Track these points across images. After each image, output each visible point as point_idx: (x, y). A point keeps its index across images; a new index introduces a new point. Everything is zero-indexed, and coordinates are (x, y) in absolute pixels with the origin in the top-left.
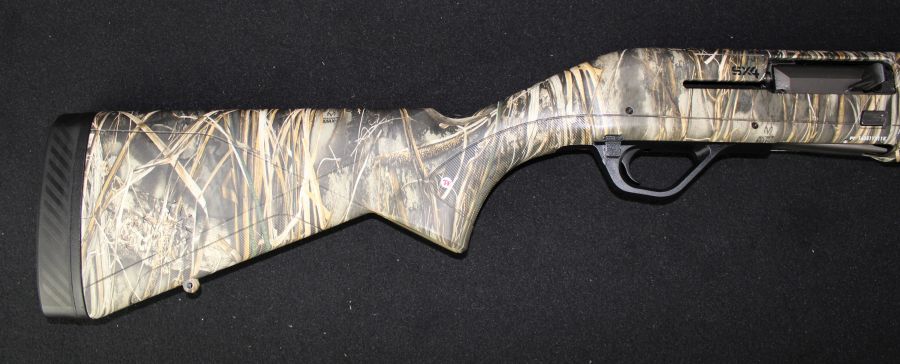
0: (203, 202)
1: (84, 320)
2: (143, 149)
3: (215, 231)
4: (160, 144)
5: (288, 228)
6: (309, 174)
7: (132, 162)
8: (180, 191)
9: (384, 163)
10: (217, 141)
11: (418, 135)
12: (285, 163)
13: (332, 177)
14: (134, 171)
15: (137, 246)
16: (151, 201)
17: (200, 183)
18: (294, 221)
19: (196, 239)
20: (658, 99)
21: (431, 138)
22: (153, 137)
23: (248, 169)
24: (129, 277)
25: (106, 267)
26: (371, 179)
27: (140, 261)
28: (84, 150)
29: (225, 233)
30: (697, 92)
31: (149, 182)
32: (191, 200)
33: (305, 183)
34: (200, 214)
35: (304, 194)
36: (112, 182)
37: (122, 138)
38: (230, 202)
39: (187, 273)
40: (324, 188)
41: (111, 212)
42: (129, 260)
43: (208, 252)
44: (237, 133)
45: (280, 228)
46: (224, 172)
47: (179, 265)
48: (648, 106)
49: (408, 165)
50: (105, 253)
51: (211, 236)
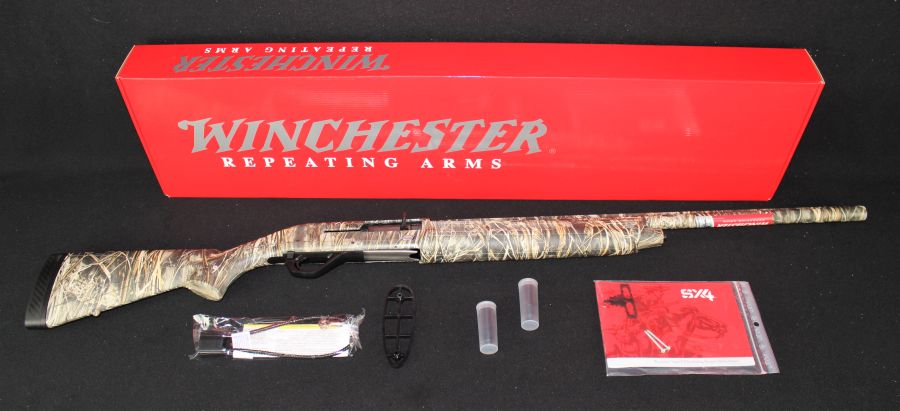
0: (109, 277)
1: (45, 328)
2: (88, 260)
3: (112, 287)
4: (96, 259)
5: (145, 287)
6: (158, 267)
7: (82, 264)
8: (101, 273)
9: (191, 263)
10: (122, 258)
11: (208, 255)
12: (149, 263)
13: (167, 268)
14: (82, 267)
15: (75, 293)
16: (87, 277)
17: (110, 270)
18: (148, 284)
19: (103, 290)
20: (311, 236)
21: (213, 255)
22: (93, 256)
23: (132, 265)
24: (69, 305)
25: (60, 300)
26: (184, 269)
27: (75, 298)
28: (62, 260)
29: (116, 288)
30: (329, 234)
31: (87, 271)
32: (104, 276)
33: (155, 270)
34: (107, 281)
35: (154, 275)
36: (72, 270)
37: (80, 257)
38: (121, 277)
39: (96, 304)
40: (163, 271)
41: (68, 280)
42: (71, 297)
43: (107, 296)
44: (130, 255)
45: (141, 287)
46: (121, 267)
47: (93, 301)
48: (306, 238)
49: (200, 263)
50: (61, 295)
51: (110, 290)
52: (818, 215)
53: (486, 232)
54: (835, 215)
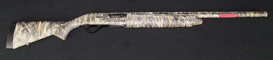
0: (30, 32)
1: (12, 49)
2: (23, 26)
3: (32, 36)
4: (26, 25)
5: (42, 36)
6: (45, 29)
7: (22, 27)
8: (28, 31)
9: (55, 28)
10: (34, 25)
11: (60, 24)
12: (42, 27)
13: (48, 29)
14: (22, 29)
15: (21, 38)
16: (24, 32)
17: (31, 30)
18: (43, 35)
19: (29, 37)
20: (92, 19)
21: (62, 25)
22: (25, 24)
23: (37, 28)
24: (19, 42)
25: (16, 41)
26: (53, 30)
27: (21, 40)
28: (15, 26)
29: (33, 37)
30: (98, 18)
31: (24, 30)
32: (29, 32)
33: (44, 30)
34: (30, 34)
35: (44, 31)
36: (19, 30)
37: (21, 25)
38: (34, 32)
39: (27, 42)
40: (47, 31)
41: (18, 34)
42: (20, 40)
43: (30, 39)
44: (36, 24)
45: (40, 36)
46: (34, 29)
47: (26, 41)
48: (91, 20)
49: (58, 28)
50: (16, 39)
51: (31, 37)
52: (252, 15)
53: (147, 20)
54: (258, 15)
